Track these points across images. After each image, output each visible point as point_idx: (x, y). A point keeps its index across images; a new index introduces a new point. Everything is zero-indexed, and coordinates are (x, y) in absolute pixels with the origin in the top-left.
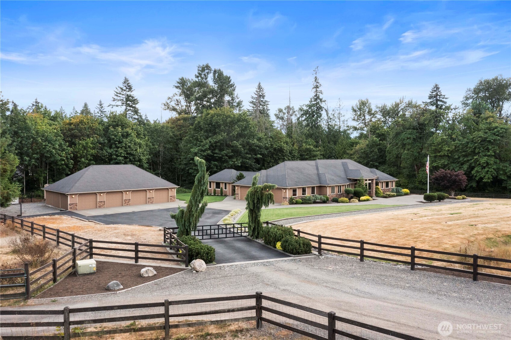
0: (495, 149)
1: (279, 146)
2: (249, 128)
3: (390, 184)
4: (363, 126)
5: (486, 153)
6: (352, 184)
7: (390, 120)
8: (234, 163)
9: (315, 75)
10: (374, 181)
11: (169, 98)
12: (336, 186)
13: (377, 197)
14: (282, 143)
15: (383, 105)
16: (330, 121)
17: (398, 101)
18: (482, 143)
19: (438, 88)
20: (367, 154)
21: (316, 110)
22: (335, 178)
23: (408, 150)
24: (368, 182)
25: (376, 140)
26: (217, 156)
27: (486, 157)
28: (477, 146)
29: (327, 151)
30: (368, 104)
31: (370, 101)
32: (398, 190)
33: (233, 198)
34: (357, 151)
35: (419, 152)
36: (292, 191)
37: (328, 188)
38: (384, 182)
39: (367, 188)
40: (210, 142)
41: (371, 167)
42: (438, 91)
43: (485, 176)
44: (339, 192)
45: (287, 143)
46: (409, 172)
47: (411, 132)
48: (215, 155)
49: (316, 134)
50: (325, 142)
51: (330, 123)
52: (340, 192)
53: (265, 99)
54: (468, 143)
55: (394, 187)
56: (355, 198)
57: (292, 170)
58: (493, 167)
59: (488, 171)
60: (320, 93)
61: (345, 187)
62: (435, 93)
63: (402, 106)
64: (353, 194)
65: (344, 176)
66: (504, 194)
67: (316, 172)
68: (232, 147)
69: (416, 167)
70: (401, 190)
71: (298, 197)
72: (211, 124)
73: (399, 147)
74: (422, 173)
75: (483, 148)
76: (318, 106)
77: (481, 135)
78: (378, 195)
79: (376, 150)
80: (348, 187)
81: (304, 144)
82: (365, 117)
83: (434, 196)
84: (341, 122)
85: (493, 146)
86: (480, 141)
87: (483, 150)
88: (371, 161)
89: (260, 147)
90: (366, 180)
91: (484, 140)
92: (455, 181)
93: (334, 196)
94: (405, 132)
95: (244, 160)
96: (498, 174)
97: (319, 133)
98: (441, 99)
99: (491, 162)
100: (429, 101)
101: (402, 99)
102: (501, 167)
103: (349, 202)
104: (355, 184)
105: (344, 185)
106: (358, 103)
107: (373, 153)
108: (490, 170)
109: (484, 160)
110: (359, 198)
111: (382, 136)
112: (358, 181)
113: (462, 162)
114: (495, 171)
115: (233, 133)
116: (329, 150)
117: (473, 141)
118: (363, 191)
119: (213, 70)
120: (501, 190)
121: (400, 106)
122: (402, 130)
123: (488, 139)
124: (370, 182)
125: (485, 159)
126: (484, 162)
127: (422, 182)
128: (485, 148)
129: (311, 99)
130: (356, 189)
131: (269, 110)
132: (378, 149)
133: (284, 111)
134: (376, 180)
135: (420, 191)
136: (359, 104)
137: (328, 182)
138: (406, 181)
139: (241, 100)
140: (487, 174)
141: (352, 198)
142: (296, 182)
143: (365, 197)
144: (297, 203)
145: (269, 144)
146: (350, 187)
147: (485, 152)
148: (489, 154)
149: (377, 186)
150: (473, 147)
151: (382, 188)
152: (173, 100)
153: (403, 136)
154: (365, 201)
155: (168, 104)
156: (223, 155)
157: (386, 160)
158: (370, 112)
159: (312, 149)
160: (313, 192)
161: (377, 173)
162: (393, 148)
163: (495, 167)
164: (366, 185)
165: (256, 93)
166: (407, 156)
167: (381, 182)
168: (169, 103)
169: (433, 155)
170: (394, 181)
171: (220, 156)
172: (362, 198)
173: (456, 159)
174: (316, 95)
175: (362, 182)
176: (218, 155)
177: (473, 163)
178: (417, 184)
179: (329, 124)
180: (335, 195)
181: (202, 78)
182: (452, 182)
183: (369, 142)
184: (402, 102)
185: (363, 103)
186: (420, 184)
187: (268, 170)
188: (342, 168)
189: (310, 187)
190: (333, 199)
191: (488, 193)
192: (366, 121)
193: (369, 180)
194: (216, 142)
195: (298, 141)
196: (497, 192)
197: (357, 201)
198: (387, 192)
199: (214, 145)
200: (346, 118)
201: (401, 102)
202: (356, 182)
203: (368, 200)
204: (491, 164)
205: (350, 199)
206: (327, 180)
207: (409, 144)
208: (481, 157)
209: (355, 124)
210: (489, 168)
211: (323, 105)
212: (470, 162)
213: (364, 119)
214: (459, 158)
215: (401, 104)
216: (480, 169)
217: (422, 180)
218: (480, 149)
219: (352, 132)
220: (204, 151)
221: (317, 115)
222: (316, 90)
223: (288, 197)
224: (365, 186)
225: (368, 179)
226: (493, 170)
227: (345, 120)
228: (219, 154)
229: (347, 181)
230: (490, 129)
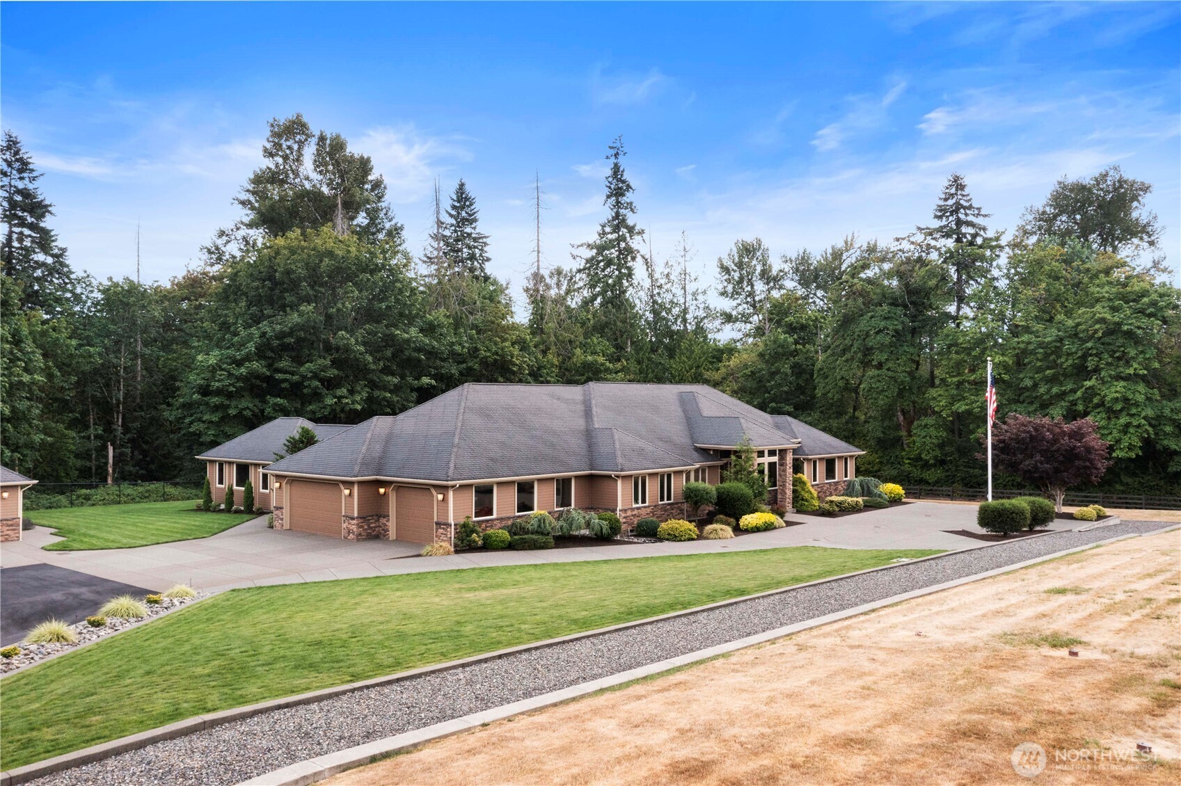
0: (1147, 356)
1: (497, 353)
2: (397, 291)
3: (838, 467)
4: (748, 311)
5: (1122, 369)
6: (709, 467)
7: (820, 293)
8: (339, 401)
9: (613, 160)
10: (789, 458)
11: (222, 234)
12: (650, 475)
13: (799, 512)
14: (507, 344)
15: (801, 254)
16: (659, 294)
17: (840, 244)
18: (1106, 340)
19: (961, 187)
20: (760, 381)
21: (618, 257)
22: (649, 447)
23: (880, 366)
24: (767, 460)
25: (785, 339)
26: (286, 380)
27: (1122, 383)
28: (1092, 348)
29: (647, 374)
30: (761, 252)
31: (765, 244)
32: (868, 487)
33: (267, 523)
34: (731, 374)
35: (910, 373)
36: (472, 497)
37: (619, 482)
38: (820, 459)
39: (763, 480)
40: (264, 334)
41: (774, 412)
42: (963, 196)
43: (1118, 441)
44: (662, 499)
45: (524, 346)
46: (883, 433)
47: (889, 312)
48: (279, 376)
49: (615, 324)
50: (641, 349)
51: (657, 298)
52: (669, 498)
53: (477, 231)
54: (1061, 340)
55: (851, 476)
56: (722, 522)
57: (488, 416)
58: (1143, 414)
59: (1128, 425)
60: (626, 208)
61: (688, 479)
62: (954, 201)
63: (849, 260)
64: (716, 504)
65: (686, 441)
66: (1171, 494)
67: (581, 423)
68: (338, 349)
69: (901, 418)
70: (877, 487)
71: (501, 519)
72: (271, 278)
73: (852, 359)
74: (923, 434)
75: (1112, 356)
76: (623, 245)
77: (1103, 315)
78: (801, 505)
79: (786, 368)
80: (697, 479)
81: (578, 351)
82: (752, 286)
83: (1019, 513)
84: (689, 297)
85: (1140, 349)
86: (1100, 334)
87: (1110, 360)
88: (772, 400)
89: (432, 354)
90: (761, 454)
91: (1114, 330)
92: (1071, 456)
93: (643, 512)
94: (870, 314)
95: (377, 393)
96: (1156, 434)
97: (624, 322)
98: (970, 218)
99: (1137, 395)
100: (936, 224)
101: (849, 240)
102: (1167, 412)
103: (700, 537)
104: (724, 467)
105: (681, 472)
106: (735, 250)
107: (777, 377)
108: (1135, 423)
109: (1116, 392)
110: (738, 520)
111: (803, 331)
112: (733, 457)
113: (1045, 397)
114: (1150, 425)
115: (340, 305)
116: (653, 372)
117: (1076, 335)
118: (748, 491)
119: (317, 134)
120: (1162, 483)
121: (844, 257)
122: (863, 307)
123: (1125, 328)
124: (775, 459)
125: (1118, 389)
126: (1117, 398)
127: (921, 459)
128: (1117, 354)
129: (603, 226)
130: (726, 485)
131: (488, 260)
132: (791, 367)
133: (548, 280)
134: (795, 451)
135: (918, 487)
136: (738, 253)
137: (620, 460)
138: (875, 458)
139: (399, 225)
140: (1125, 433)
141: (710, 519)
142: (492, 459)
143: (757, 515)
144: (488, 546)
145: (466, 345)
146: (704, 480)
147: (1118, 366)
148: (1131, 371)
149: (800, 475)
150: (1080, 353)
151: (815, 480)
152: (233, 237)
153: (863, 324)
154: (757, 530)
155: (217, 248)
156: (304, 377)
157: (813, 397)
158: (766, 275)
159: (603, 364)
160: (564, 500)
161: (795, 430)
162: (837, 360)
163: (1149, 412)
164: (761, 472)
165: (454, 213)
166: (878, 384)
167: (809, 460)
168: (220, 246)
169: (955, 379)
170: (851, 457)
171: (296, 378)
172: (748, 520)
173: (1026, 389)
174: (617, 214)
175: (748, 459)
176: (288, 376)
177: (1080, 402)
178: (907, 468)
179: (655, 302)
180: (649, 510)
181: (285, 158)
182: (1061, 458)
183: (766, 345)
184: (851, 244)
185: (748, 251)
186: (915, 466)
187: (401, 416)
188: (677, 411)
189: (552, 479)
190: (639, 525)
191: (1123, 492)
192: (757, 298)
193: (772, 453)
194: (281, 336)
195: (560, 342)
196: (1151, 488)
197: (729, 530)
198: (831, 495)
199: (276, 343)
200: (701, 286)
201: (848, 246)
202: (725, 461)
203: (768, 527)
204: (1137, 405)
205: (701, 524)
206: (619, 453)
207: (882, 347)
208: (1104, 383)
209: (727, 305)
210: (1132, 415)
211: (635, 243)
212: (1071, 398)
213: (751, 294)
214: (1035, 386)
215: (847, 250)
216: (1102, 419)
217: (923, 456)
218: (1100, 359)
219: (719, 327)
220: (239, 363)
221: (620, 272)
222: (618, 202)
223: (451, 521)
224: (756, 474)
225: (766, 449)
226: (1143, 422)
227: (700, 291)
228: (293, 374)
229: (695, 455)
230: (1125, 298)
